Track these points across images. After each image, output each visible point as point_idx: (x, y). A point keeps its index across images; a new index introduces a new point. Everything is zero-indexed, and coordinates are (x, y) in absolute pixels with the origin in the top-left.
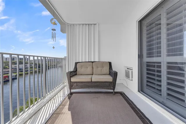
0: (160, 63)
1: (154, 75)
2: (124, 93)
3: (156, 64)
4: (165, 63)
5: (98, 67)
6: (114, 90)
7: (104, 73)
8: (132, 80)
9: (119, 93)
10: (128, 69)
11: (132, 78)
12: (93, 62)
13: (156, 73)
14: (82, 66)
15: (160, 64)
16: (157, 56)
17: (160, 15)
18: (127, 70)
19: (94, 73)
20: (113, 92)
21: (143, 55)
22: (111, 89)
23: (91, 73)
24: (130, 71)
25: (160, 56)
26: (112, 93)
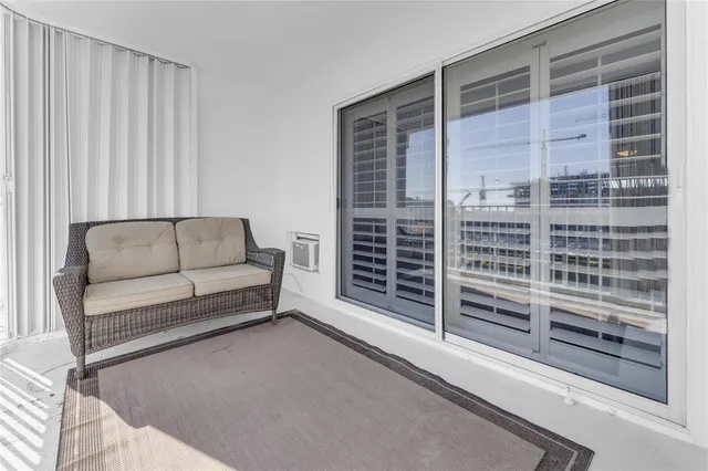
0: (385, 221)
1: (369, 249)
2: (300, 313)
3: (374, 224)
4: (394, 222)
5: (200, 241)
6: (275, 309)
7: (227, 261)
8: (317, 271)
9: (287, 316)
10: (299, 238)
11: (317, 262)
12: (175, 221)
13: (374, 245)
14: (119, 240)
15: (383, 225)
16: (378, 206)
17: (386, 112)
18: (298, 241)
19: (183, 266)
20: (274, 318)
21: (346, 201)
22: (266, 308)
23: (174, 266)
24: (311, 245)
25: (384, 206)
26: (268, 320)
